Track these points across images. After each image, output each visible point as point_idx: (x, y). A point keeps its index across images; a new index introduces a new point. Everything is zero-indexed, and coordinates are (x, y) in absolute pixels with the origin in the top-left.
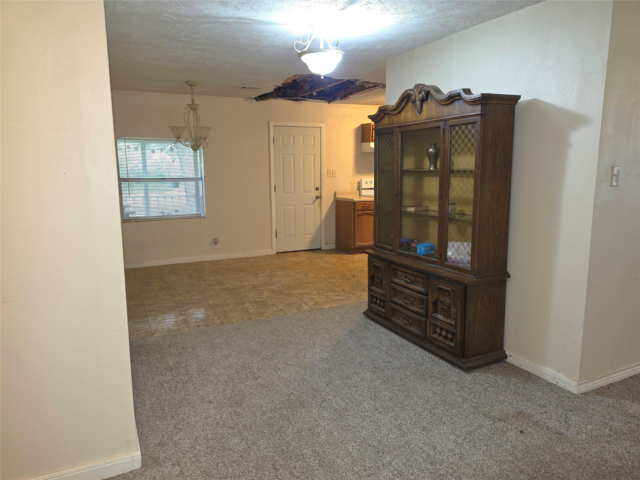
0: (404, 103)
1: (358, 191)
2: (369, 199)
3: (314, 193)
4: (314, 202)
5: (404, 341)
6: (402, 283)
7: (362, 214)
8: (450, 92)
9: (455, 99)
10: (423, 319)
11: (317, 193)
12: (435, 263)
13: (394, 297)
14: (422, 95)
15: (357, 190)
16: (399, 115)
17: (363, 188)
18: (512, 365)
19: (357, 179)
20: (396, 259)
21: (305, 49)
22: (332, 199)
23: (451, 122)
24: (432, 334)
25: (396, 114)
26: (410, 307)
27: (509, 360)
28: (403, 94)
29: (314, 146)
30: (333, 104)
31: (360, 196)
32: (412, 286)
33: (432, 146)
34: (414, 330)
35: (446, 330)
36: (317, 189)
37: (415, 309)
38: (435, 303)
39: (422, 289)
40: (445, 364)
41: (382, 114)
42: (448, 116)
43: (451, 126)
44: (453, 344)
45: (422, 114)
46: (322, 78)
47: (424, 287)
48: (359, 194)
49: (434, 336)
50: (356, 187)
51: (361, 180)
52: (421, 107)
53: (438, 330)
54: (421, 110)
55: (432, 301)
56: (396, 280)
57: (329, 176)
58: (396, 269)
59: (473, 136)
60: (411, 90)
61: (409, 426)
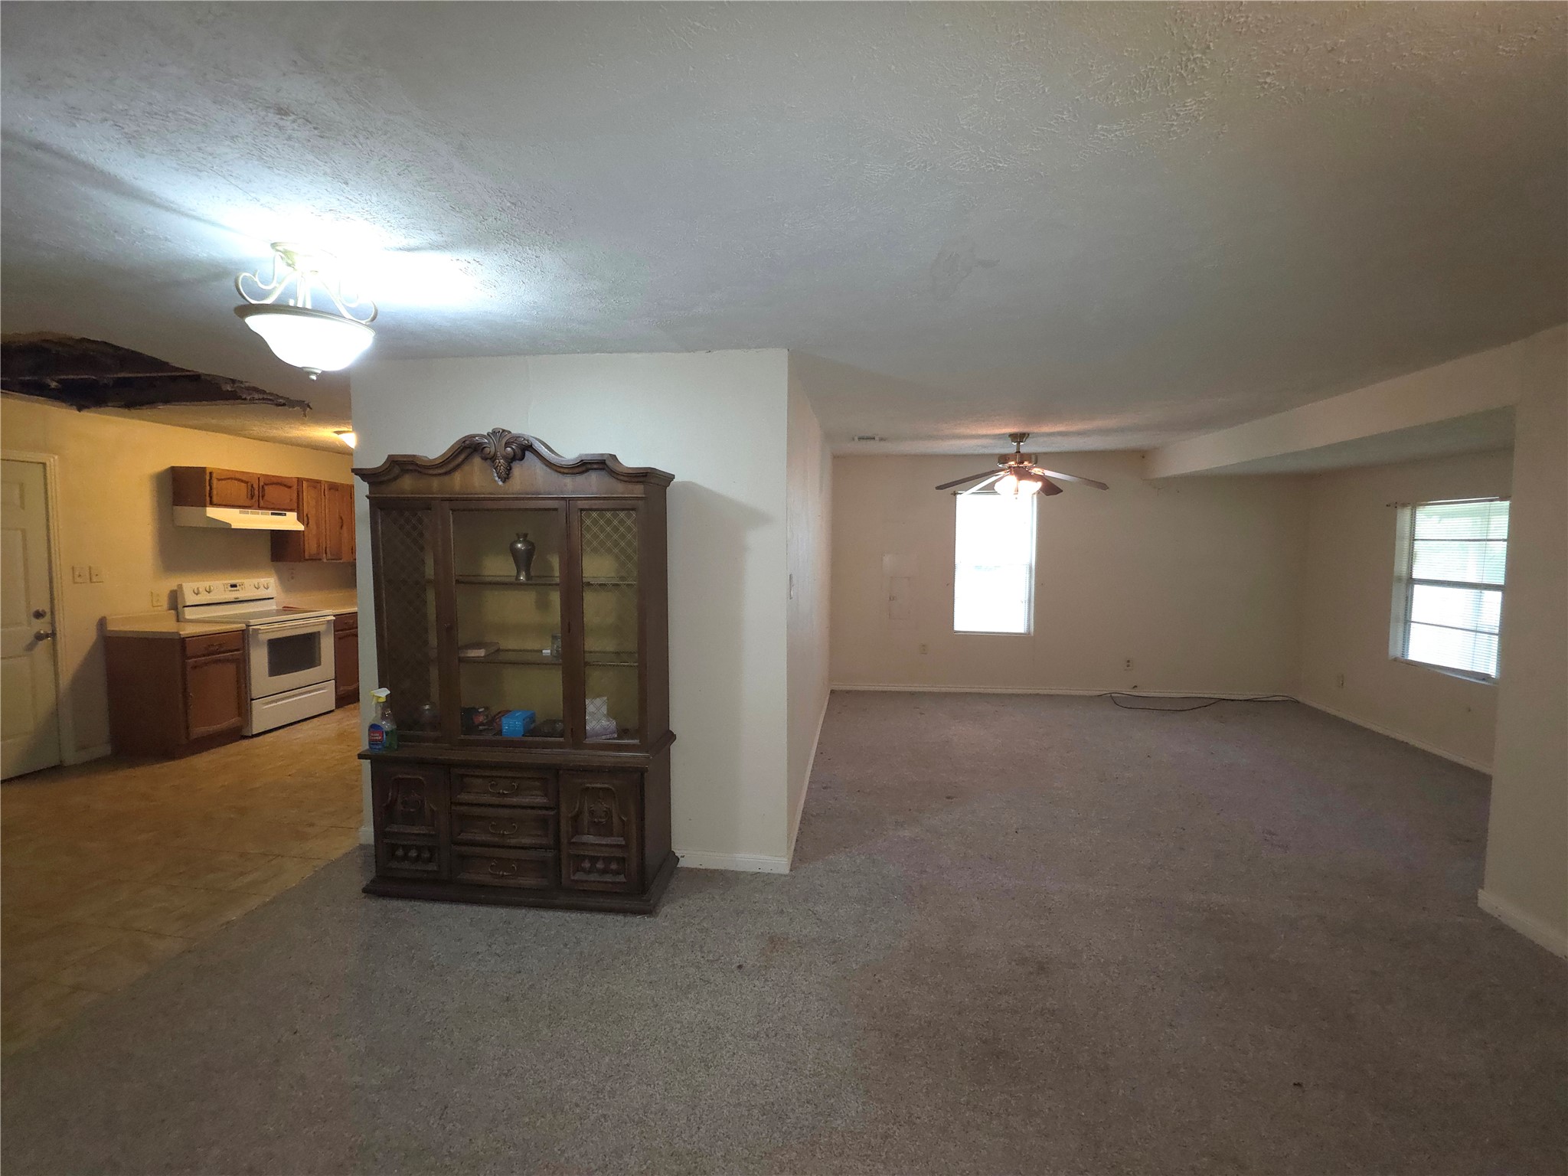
0: (462, 457)
1: (173, 612)
2: (224, 627)
3: (29, 624)
4: (30, 647)
5: (503, 912)
6: (486, 799)
7: (206, 664)
8: (580, 456)
9: (589, 466)
10: (550, 854)
11: (41, 626)
12: (560, 745)
13: (462, 831)
14: (512, 448)
15: (169, 610)
16: (446, 478)
17: (188, 604)
18: (690, 870)
19: (171, 583)
20: (458, 756)
21: (269, 301)
22: (90, 636)
23: (581, 504)
24: (574, 875)
25: (440, 474)
26: (513, 842)
27: (682, 864)
28: (464, 440)
29: (23, 506)
30: (88, 414)
31: (178, 621)
32: (515, 800)
33: (519, 538)
34: (529, 881)
35: (604, 859)
36: (38, 615)
37: (526, 841)
38: (576, 819)
39: (540, 800)
40: (610, 918)
41: (397, 470)
42: (573, 492)
43: (582, 510)
44: (621, 878)
45: (510, 482)
46: (314, 377)
47: (546, 795)
48: (174, 618)
49: (576, 877)
50: (164, 602)
51: (180, 586)
52: (509, 470)
53: (587, 865)
54: (508, 475)
55: (570, 815)
56: (464, 797)
57: (78, 580)
58: (463, 776)
59: (629, 529)
60: (483, 436)
61: (683, 1078)
